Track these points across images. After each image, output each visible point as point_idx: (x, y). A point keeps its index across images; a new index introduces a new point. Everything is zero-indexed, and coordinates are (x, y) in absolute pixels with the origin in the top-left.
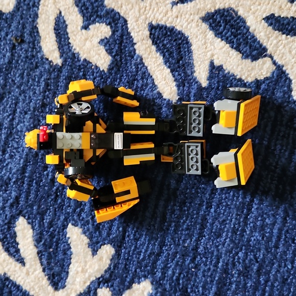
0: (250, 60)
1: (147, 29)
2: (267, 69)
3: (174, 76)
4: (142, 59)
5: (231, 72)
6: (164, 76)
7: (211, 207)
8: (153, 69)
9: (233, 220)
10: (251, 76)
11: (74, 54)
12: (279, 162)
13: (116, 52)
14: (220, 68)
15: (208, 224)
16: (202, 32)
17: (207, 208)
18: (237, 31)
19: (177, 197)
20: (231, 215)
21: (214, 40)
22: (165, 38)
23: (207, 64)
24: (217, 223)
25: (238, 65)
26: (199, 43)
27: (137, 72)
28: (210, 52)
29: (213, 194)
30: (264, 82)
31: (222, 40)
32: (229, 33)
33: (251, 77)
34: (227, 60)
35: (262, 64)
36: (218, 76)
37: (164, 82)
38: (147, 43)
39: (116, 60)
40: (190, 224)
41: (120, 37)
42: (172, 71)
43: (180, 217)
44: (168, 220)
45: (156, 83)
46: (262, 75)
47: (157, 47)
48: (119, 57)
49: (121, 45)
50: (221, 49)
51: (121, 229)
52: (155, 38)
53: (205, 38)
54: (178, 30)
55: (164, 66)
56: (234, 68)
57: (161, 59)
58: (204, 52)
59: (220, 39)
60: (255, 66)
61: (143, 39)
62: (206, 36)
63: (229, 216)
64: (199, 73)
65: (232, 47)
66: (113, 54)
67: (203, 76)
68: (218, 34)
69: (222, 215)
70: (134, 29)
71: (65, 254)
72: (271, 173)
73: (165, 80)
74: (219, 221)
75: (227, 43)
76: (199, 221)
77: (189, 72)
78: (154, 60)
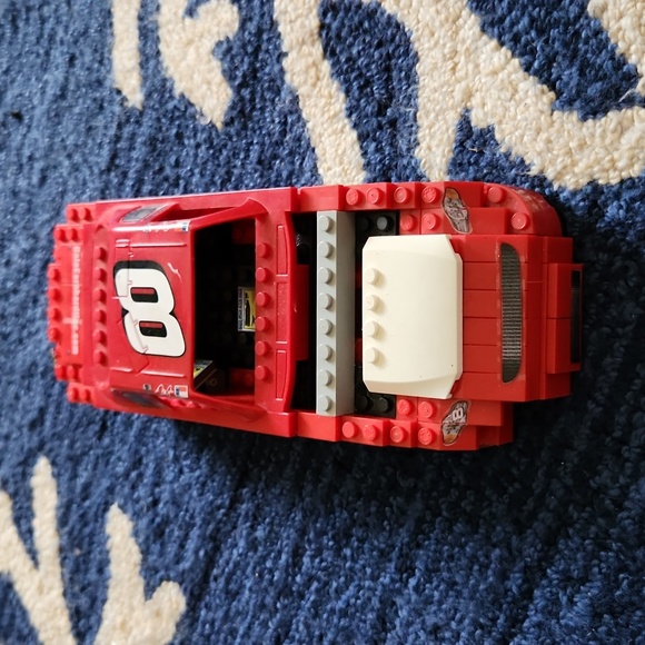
0: (575, 116)
1: (315, 12)
2: (632, 148)
3: (365, 154)
4: (295, 100)
5: (513, 153)
6: (340, 152)
7: (411, 571)
8: (318, 131)
9: (463, 634)
10: (577, 170)
11: (165, 80)
12: (633, 487)
13: (244, 76)
14: (486, 137)
15: (397, 622)
16: (447, 20)
17: (399, 570)
18: (548, 13)
19: (334, 513)
20: (458, 616)
21: (480, 43)
22: (355, 38)
23: (450, 123)
24: (417, 626)
25: (538, 131)
26: (437, 53)
27: (283, 133)
28: (463, 84)
29: (423, 533)
30: (617, 196)
31: (502, 44)
32: (525, 21)
33: (575, 175)
34: (506, 109)
35: (614, 131)
36: (476, 163)
37: (338, 169)
38: (310, 54)
39: (242, 99)
40: (353, 601)
41: (255, 35)
42: (362, 138)
43: (331, 572)
44: (304, 568)
45: (321, 171)
46: (615, 169)
47: (333, 65)
48: (249, 90)
49: (257, 57)
50: (495, 73)
51: (202, 553)
52: (331, 39)
53: (453, 39)
54: (389, 11)
55: (346, 121)
56: (525, 138)
57: (340, 103)
58: (447, 83)
59: (494, 42)
60: (593, 135)
61: (303, 42)
62: (457, 33)
63: (453, 619)
64: (429, 148)
65: (528, 67)
66: (237, 83)
67: (438, 160)
68: (492, 24)
69: (434, 608)
70: (286, 12)
71: (101, 571)
72: (601, 521)
73: (341, 163)
74: (423, 622)
75: (513, 55)
76: (375, 603)
77: (402, 144)
78: (323, 101)
